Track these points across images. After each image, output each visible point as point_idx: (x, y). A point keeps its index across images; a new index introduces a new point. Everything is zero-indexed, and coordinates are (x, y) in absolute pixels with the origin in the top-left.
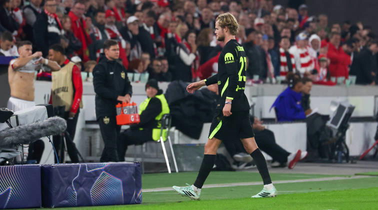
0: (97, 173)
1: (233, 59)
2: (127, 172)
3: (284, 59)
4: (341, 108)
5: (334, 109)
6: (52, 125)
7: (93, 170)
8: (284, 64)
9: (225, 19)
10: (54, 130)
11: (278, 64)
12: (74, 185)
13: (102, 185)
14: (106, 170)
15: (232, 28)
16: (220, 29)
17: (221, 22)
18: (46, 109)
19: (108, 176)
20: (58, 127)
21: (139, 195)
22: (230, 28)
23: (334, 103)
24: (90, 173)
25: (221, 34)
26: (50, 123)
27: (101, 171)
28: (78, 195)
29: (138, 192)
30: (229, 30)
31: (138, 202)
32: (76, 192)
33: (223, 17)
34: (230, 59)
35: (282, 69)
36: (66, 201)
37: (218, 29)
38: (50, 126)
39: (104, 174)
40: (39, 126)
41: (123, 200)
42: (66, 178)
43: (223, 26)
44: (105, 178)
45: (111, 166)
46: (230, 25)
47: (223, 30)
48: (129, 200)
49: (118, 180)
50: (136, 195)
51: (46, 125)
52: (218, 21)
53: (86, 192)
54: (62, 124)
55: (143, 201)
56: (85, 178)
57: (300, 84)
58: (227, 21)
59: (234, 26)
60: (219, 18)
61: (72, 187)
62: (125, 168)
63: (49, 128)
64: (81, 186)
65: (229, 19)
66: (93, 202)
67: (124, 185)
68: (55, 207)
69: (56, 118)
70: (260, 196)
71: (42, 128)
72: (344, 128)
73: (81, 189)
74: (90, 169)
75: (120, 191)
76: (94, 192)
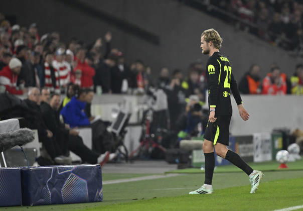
0: (67, 175)
1: (214, 70)
2: (91, 173)
3: (48, 72)
4: (121, 115)
5: (115, 116)
6: (21, 135)
7: (63, 172)
8: (48, 77)
9: (209, 34)
10: (22, 140)
11: (43, 77)
12: (48, 186)
13: (71, 186)
14: (74, 172)
15: (216, 42)
16: (205, 43)
17: (206, 37)
18: (18, 122)
19: (75, 177)
20: (26, 137)
21: (100, 193)
22: (214, 42)
23: (115, 111)
24: (61, 175)
25: (206, 47)
26: (19, 133)
27: (70, 173)
28: (52, 194)
29: (99, 191)
30: (213, 44)
31: (100, 200)
32: (50, 192)
33: (208, 32)
34: (211, 71)
35: (47, 81)
36: (43, 200)
37: (203, 43)
38: (19, 136)
39: (72, 176)
40: (9, 135)
41: (88, 198)
42: (42, 180)
43: (208, 40)
44: (73, 179)
45: (78, 169)
46: (214, 39)
47: (207, 44)
48: (93, 198)
49: (84, 181)
50: (98, 194)
51: (15, 135)
52: (204, 36)
53: (58, 192)
54: (30, 135)
55: (104, 199)
56: (56, 180)
57: (84, 94)
58: (212, 36)
59: (218, 41)
60: (205, 33)
61: (47, 188)
62: (89, 170)
63: (18, 138)
64: (54, 187)
65: (213, 34)
66: (64, 200)
67: (89, 185)
68: (33, 205)
69: (26, 129)
70: (198, 193)
71: (12, 137)
72: (123, 132)
73: (54, 189)
74: (61, 171)
75: (85, 191)
76: (64, 192)
